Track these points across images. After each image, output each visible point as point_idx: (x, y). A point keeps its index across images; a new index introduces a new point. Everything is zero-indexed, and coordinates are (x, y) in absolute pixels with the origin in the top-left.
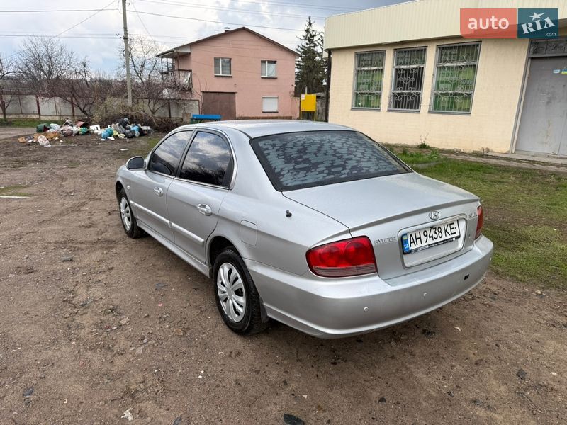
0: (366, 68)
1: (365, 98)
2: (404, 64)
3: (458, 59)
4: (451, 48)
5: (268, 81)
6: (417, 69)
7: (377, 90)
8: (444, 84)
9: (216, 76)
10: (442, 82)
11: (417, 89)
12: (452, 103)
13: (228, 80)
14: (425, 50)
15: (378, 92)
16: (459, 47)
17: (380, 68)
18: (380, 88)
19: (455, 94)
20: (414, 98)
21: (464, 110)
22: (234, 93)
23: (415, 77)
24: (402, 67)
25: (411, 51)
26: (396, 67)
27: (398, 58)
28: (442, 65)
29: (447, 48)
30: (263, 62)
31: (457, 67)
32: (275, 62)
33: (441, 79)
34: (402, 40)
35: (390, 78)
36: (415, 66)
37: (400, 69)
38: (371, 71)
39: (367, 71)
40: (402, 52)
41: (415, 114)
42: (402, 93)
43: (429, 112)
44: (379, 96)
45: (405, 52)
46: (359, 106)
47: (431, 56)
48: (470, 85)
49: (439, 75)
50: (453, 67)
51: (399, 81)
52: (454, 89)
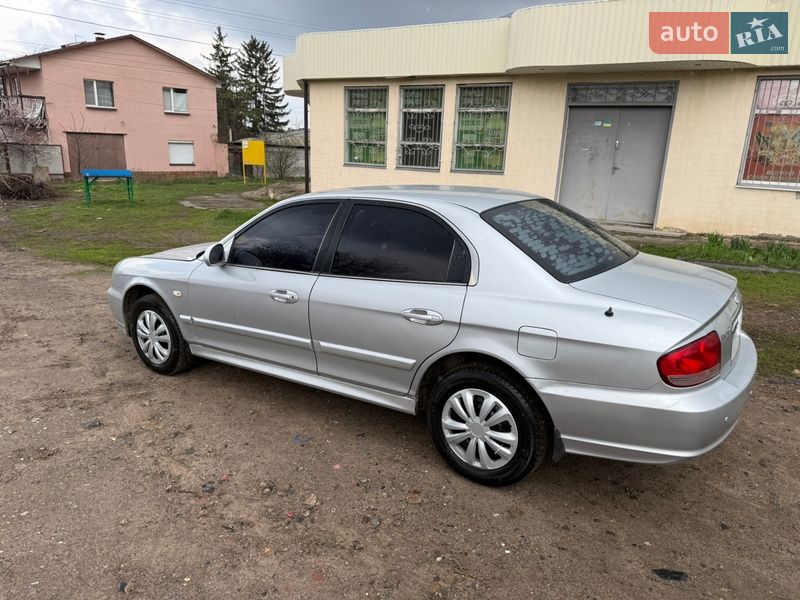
0: (361, 110)
1: (363, 149)
2: (415, 106)
3: (484, 104)
4: (476, 88)
5: (176, 118)
6: (432, 113)
7: (380, 140)
8: (469, 135)
9: (88, 108)
10: (467, 132)
11: (435, 141)
12: (480, 159)
13: (111, 115)
14: (442, 89)
15: (381, 143)
16: (486, 88)
17: (383, 110)
18: (383, 137)
19: (483, 148)
20: (431, 153)
21: (496, 168)
22: (122, 135)
23: (431, 125)
24: (412, 110)
25: (423, 90)
26: (405, 110)
27: (406, 98)
28: (464, 110)
29: (470, 89)
30: (166, 90)
31: (484, 113)
32: (183, 91)
33: (464, 128)
34: (412, 74)
35: (396, 124)
36: (429, 110)
37: (409, 113)
38: (369, 113)
39: (364, 113)
40: (411, 90)
41: (432, 174)
42: (415, 146)
43: (452, 171)
44: (382, 148)
45: (416, 90)
46: (356, 161)
47: (451, 97)
48: (500, 137)
49: (461, 123)
50: (479, 114)
51: (409, 130)
52: (482, 141)
